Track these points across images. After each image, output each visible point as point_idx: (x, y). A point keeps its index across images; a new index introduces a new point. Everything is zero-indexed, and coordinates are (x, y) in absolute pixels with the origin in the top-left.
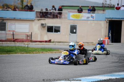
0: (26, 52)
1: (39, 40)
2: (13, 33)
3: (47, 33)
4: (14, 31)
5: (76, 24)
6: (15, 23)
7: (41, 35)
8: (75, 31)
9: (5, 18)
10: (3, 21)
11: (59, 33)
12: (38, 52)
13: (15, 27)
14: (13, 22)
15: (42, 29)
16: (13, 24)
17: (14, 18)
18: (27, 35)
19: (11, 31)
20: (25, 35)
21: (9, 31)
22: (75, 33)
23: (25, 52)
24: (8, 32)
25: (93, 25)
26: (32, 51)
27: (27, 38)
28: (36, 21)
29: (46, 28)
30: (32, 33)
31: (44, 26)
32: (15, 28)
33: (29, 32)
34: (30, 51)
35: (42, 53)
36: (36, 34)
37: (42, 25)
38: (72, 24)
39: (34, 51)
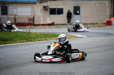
0: (27, 40)
1: (42, 23)
2: (15, 17)
3: (49, 16)
4: (16, 15)
5: (79, 5)
6: (17, 6)
7: (44, 18)
8: (78, 12)
9: (6, 2)
10: (4, 5)
11: (62, 15)
12: (41, 39)
13: (17, 10)
14: (14, 6)
15: (44, 12)
16: (15, 7)
17: (16, 2)
18: (29, 19)
19: (13, 15)
20: (27, 19)
21: (11, 15)
22: (79, 14)
23: (25, 40)
24: (10, 17)
25: (97, 5)
26: (33, 38)
27: (30, 22)
28: (38, 4)
29: (49, 10)
30: (34, 16)
31: (47, 8)
32: (17, 12)
33: (31, 16)
34: (31, 38)
35: (45, 40)
36: (38, 17)
37: (44, 7)
38: (75, 5)
39: (35, 37)
